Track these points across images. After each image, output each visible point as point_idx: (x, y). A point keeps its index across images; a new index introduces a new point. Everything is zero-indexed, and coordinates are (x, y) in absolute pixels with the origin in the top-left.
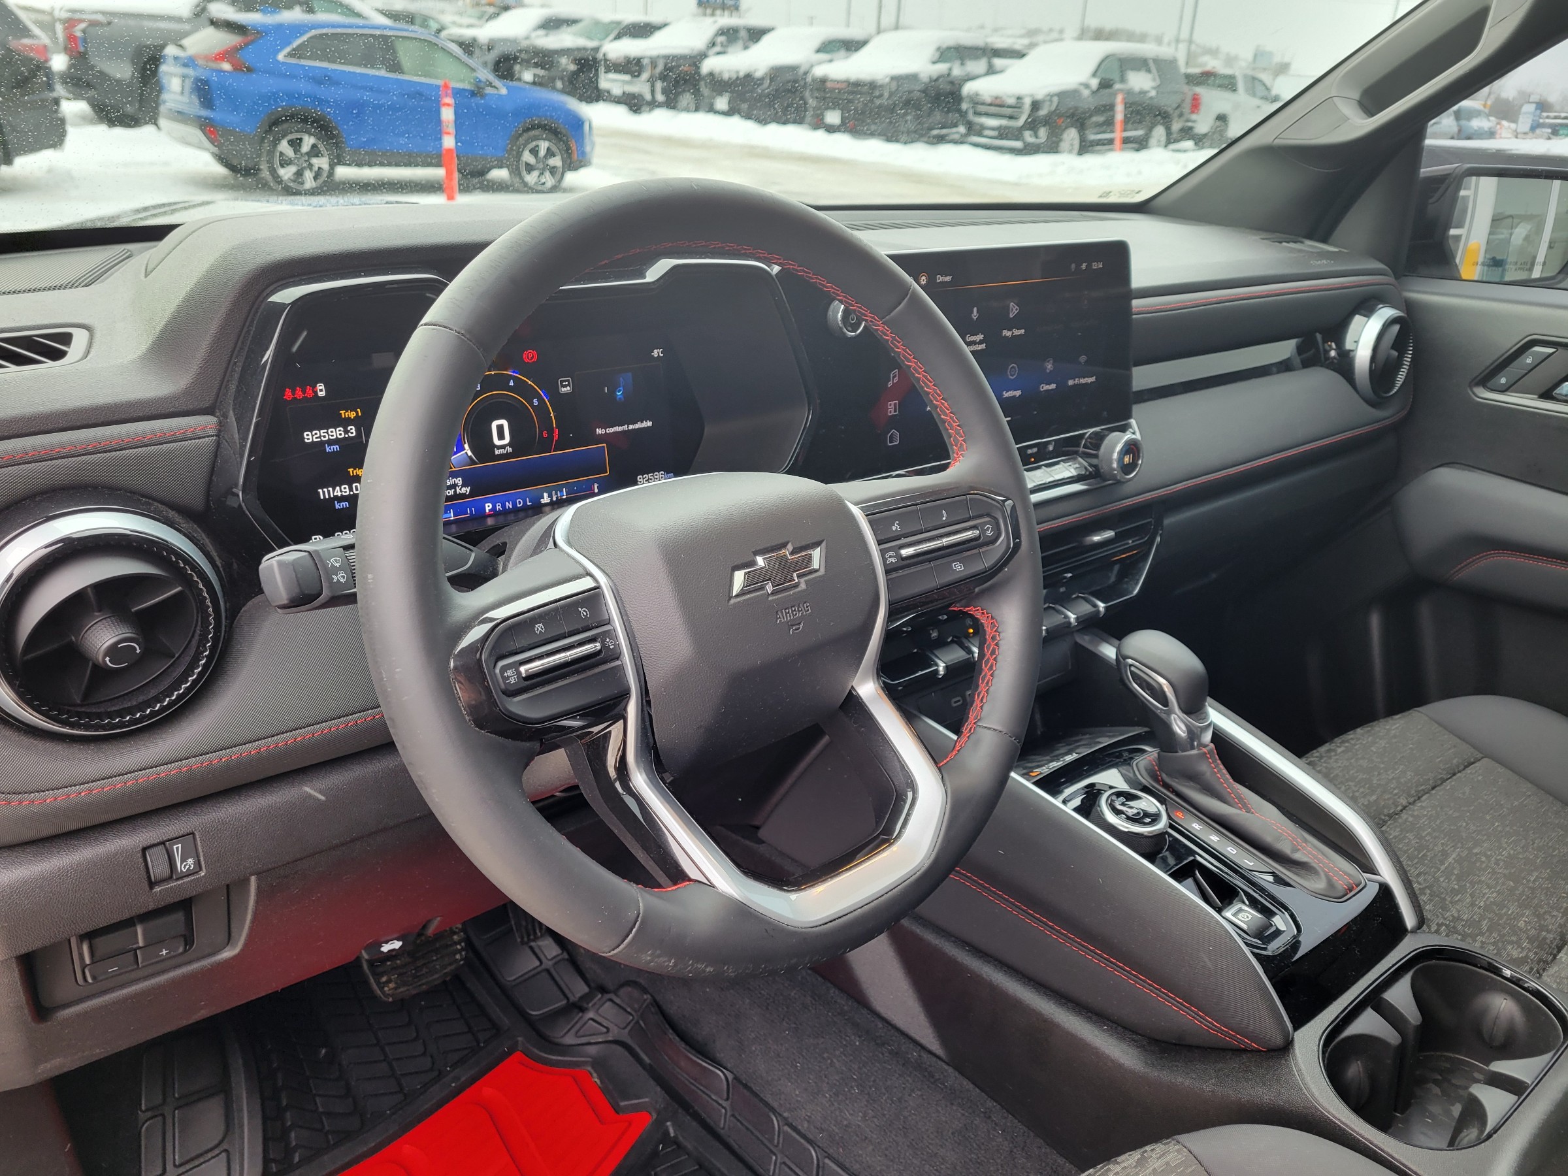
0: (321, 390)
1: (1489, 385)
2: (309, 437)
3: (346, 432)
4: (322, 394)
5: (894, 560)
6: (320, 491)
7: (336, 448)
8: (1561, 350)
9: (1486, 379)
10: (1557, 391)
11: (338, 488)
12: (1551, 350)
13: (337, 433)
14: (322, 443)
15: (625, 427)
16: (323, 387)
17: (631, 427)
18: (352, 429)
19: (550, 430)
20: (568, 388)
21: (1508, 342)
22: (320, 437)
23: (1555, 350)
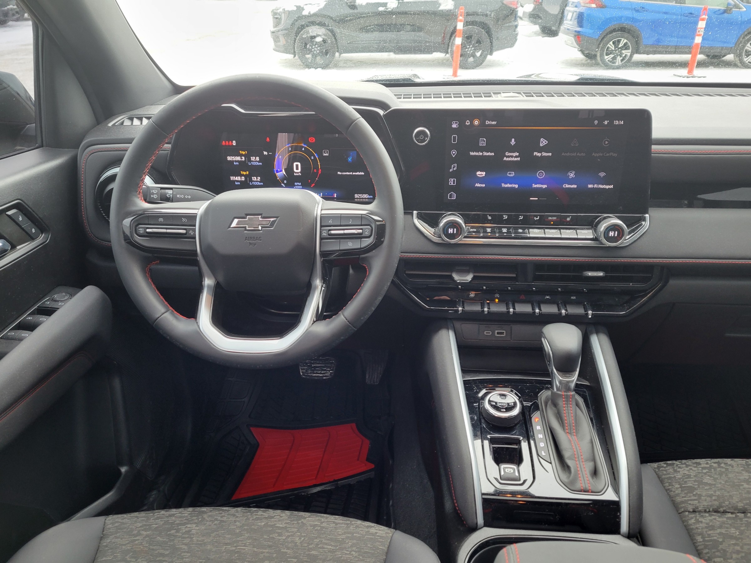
0: (234, 143)
2: (229, 158)
3: (241, 158)
4: (234, 144)
5: (325, 234)
6: (231, 177)
7: (237, 163)
11: (237, 177)
13: (238, 158)
14: (233, 161)
15: (351, 173)
16: (235, 142)
17: (354, 173)
18: (243, 158)
19: (318, 169)
20: (327, 154)
22: (232, 159)
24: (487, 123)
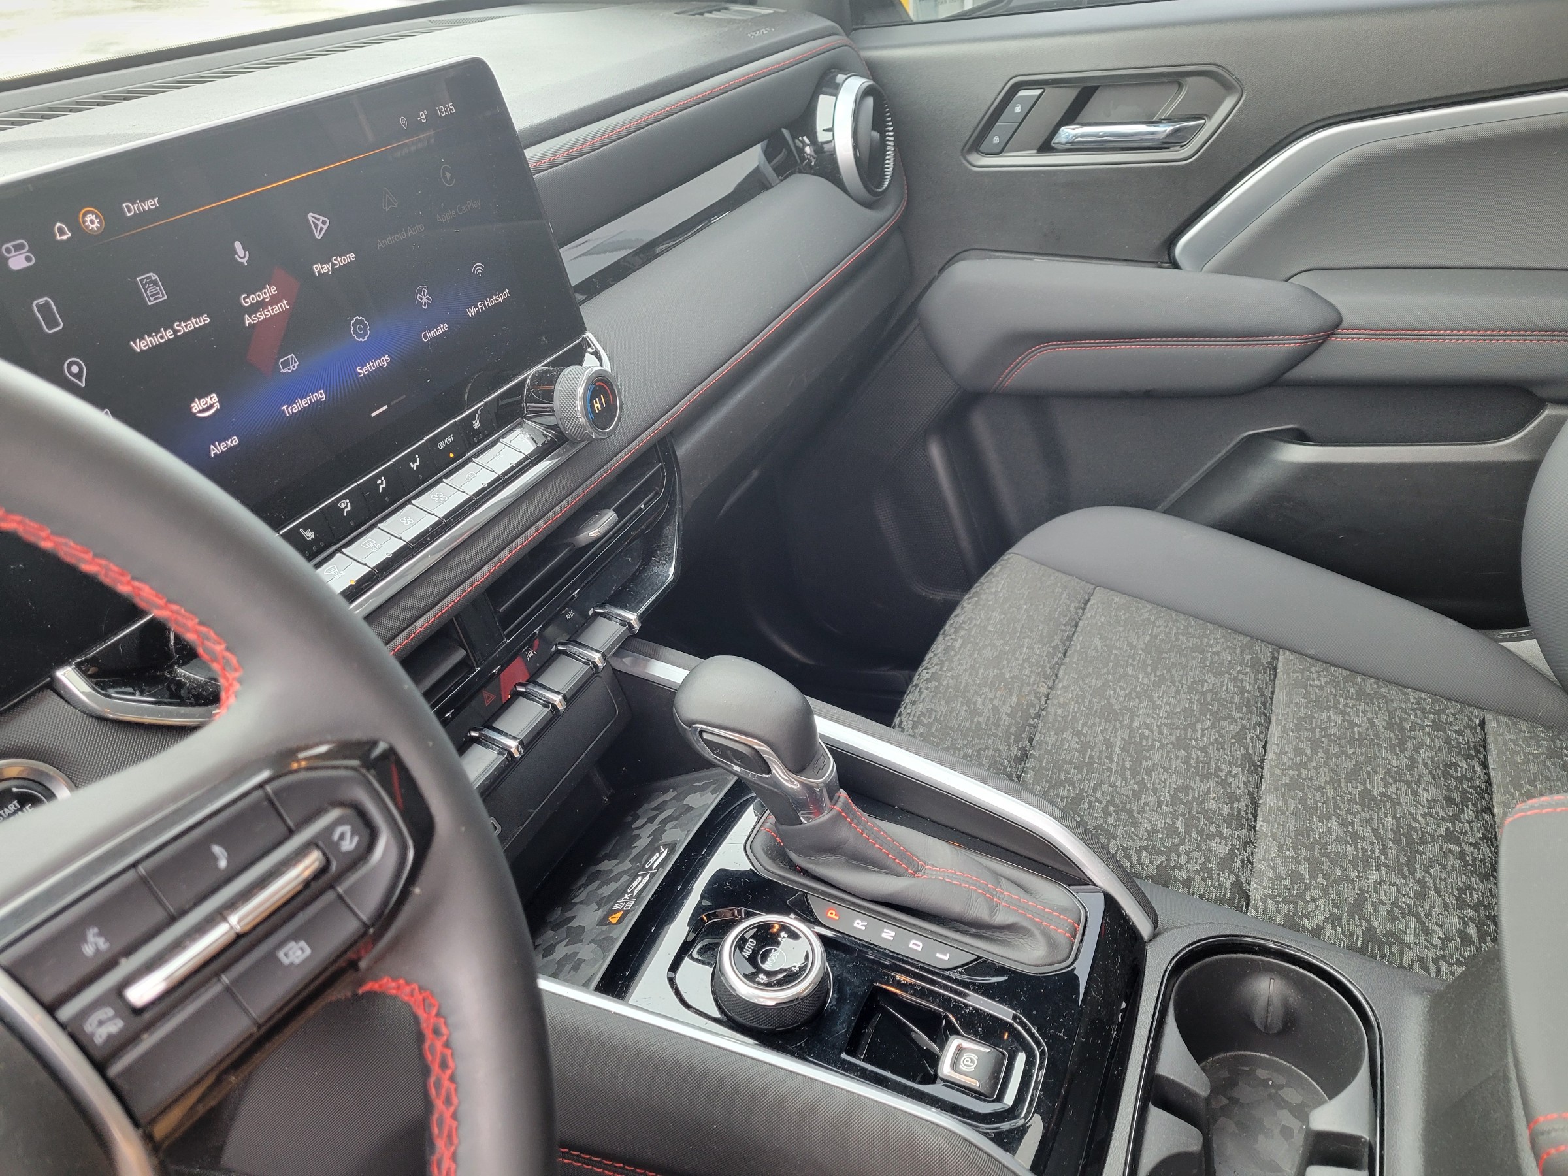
1: (982, 148)
8: (1048, 90)
9: (977, 144)
10: (1056, 140)
12: (1038, 92)
21: (990, 95)
23: (1041, 90)
24: (129, 210)
